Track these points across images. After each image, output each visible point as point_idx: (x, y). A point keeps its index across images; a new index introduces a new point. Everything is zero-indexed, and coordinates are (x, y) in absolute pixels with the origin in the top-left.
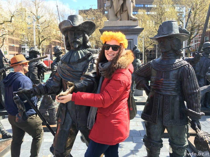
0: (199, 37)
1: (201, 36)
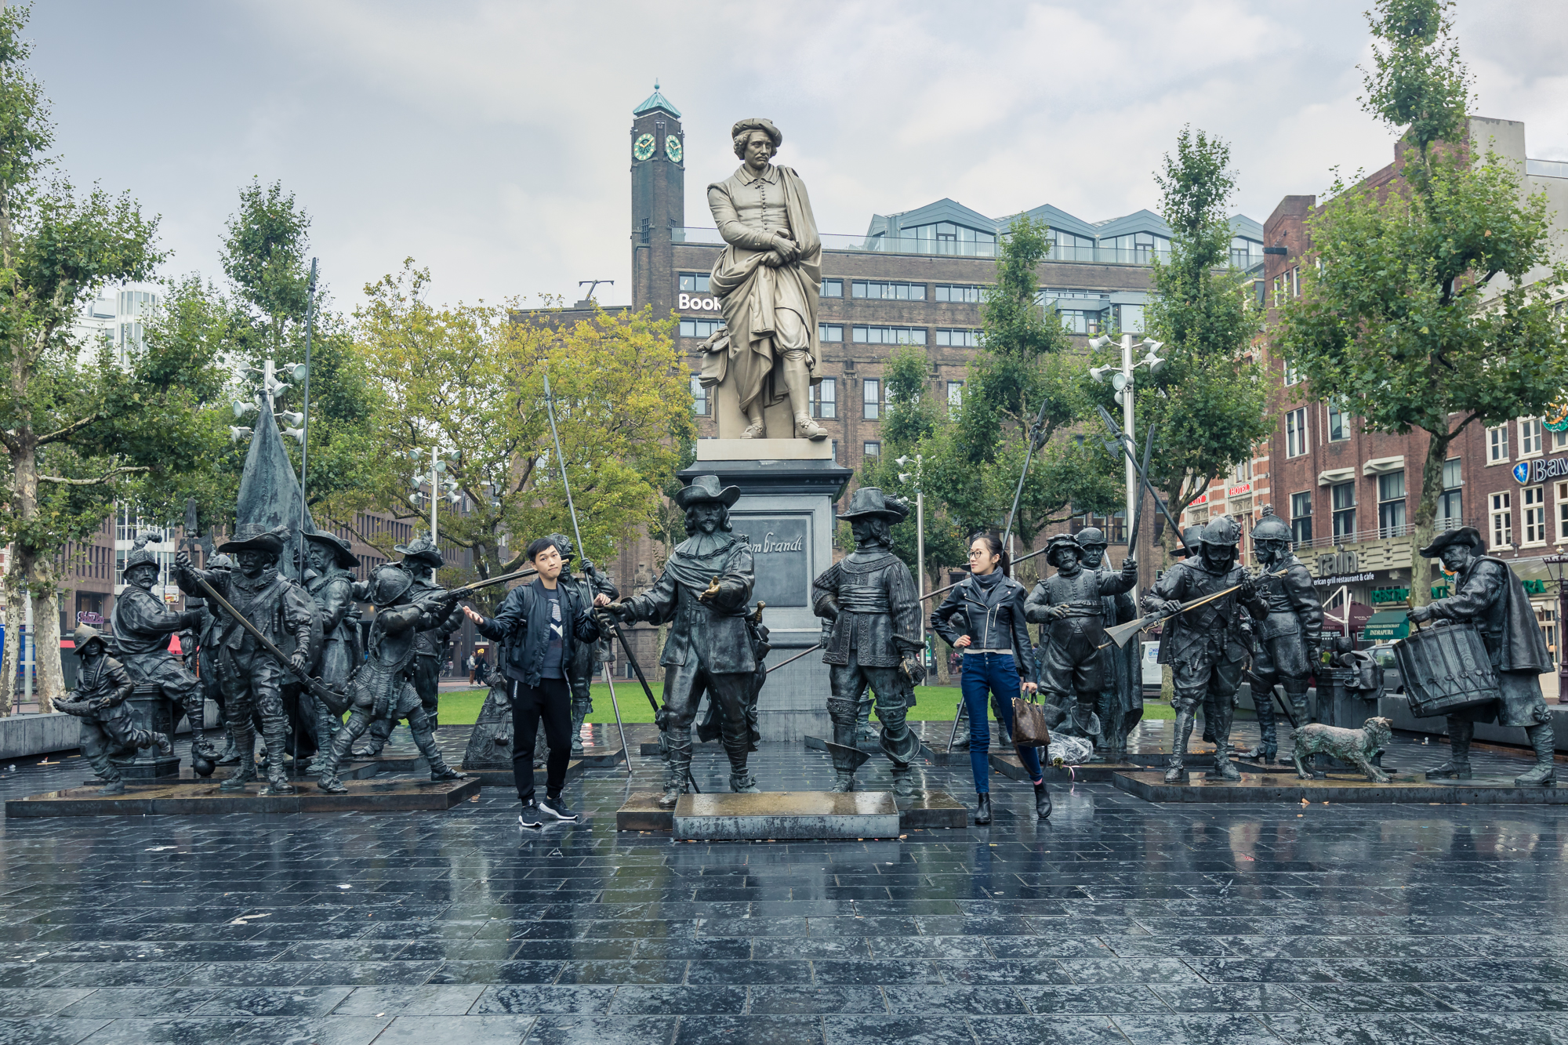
0: (1255, 494)
1: (1267, 491)
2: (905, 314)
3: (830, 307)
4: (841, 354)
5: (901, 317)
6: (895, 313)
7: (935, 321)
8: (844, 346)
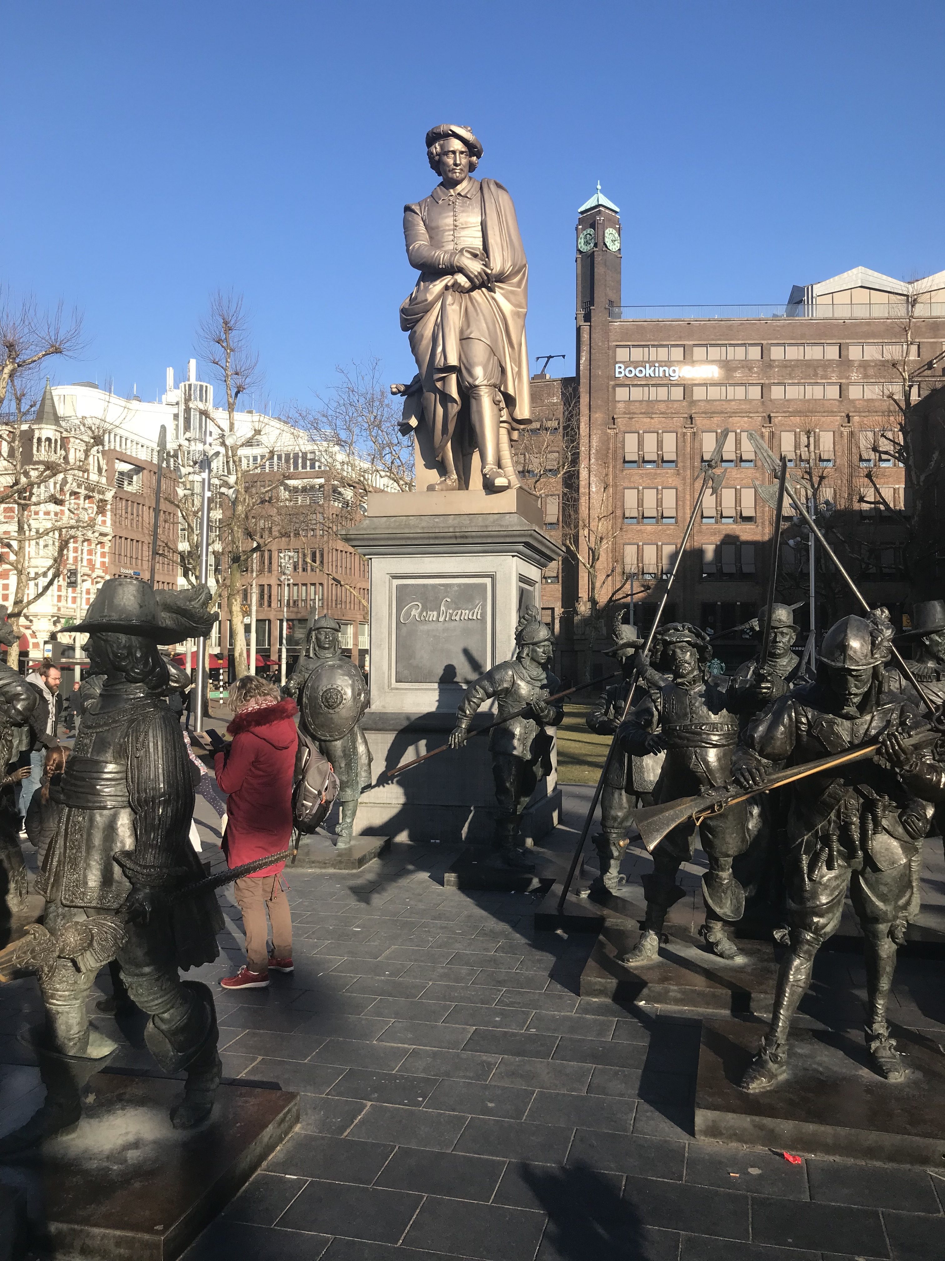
2: (820, 372)
3: (750, 369)
4: (761, 410)
5: (816, 375)
6: (812, 372)
7: (847, 378)
8: (763, 403)
